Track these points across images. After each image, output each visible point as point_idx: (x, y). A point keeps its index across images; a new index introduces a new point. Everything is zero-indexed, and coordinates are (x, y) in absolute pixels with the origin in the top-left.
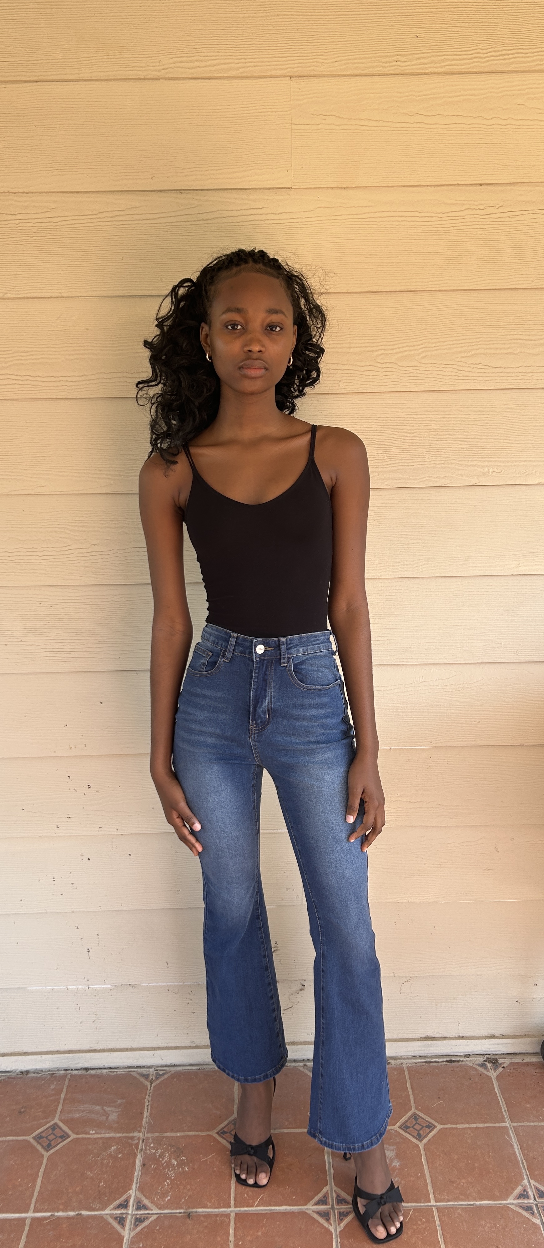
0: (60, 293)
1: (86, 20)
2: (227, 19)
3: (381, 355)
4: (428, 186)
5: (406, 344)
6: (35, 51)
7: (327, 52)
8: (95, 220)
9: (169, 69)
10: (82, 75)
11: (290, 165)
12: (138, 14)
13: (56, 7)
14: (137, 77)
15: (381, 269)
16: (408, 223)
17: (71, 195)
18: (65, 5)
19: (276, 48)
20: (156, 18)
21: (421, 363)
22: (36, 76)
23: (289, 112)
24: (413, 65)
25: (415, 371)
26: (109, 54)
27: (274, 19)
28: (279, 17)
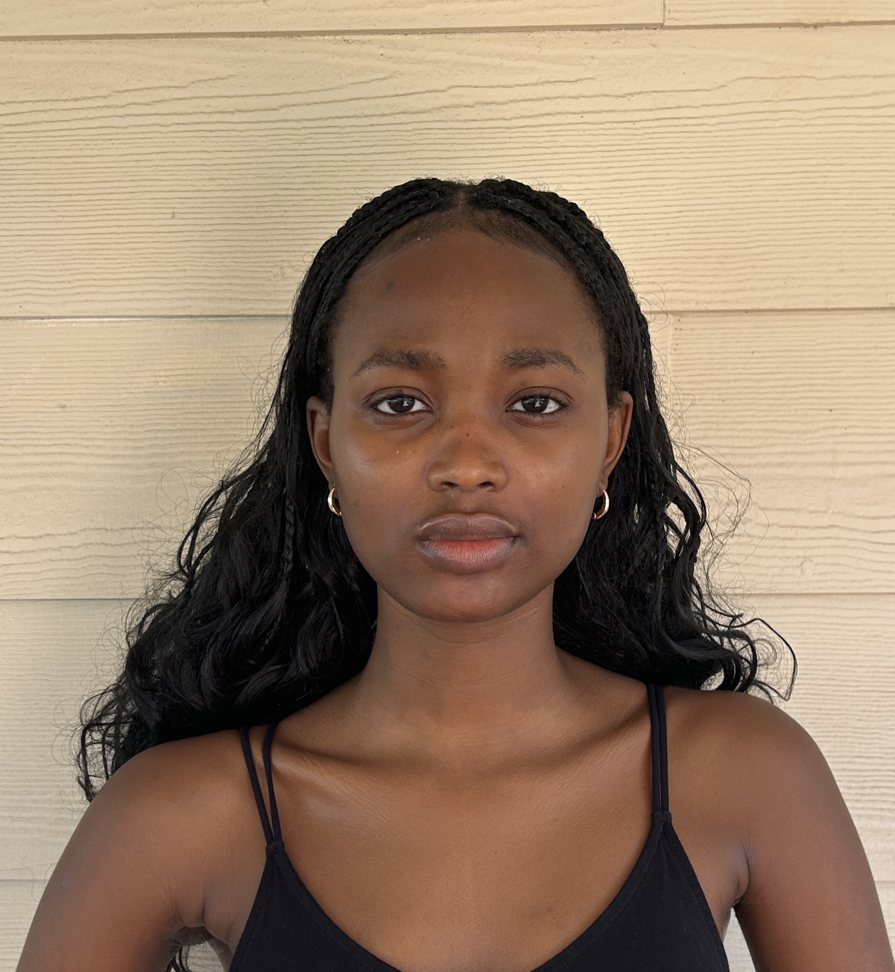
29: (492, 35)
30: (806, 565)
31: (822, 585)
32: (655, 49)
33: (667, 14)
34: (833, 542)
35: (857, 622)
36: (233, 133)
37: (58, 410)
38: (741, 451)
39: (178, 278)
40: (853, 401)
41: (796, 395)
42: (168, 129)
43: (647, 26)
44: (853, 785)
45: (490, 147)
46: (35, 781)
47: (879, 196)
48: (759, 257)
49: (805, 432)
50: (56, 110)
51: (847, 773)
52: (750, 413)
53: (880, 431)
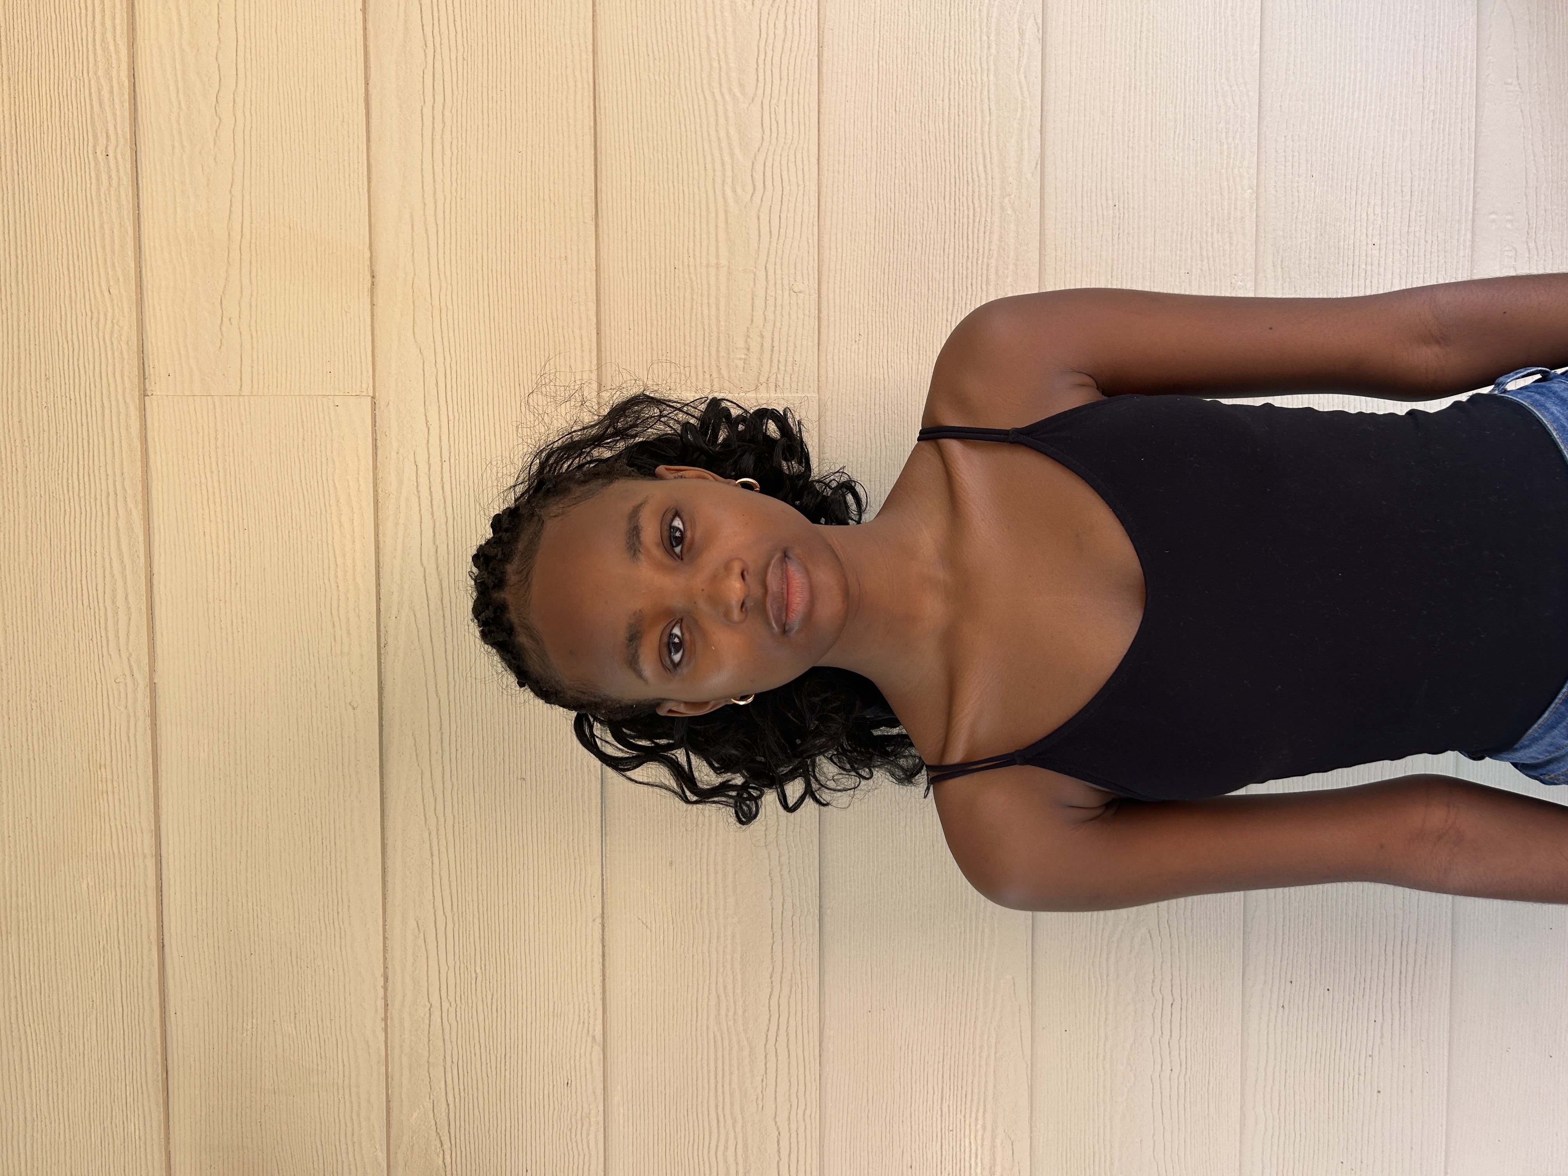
0: (594, 920)
1: (40, 836)
2: (29, 534)
3: (734, 191)
4: (367, 84)
5: (713, 133)
6: (101, 947)
7: (92, 312)
8: (442, 837)
9: (132, 663)
10: (147, 851)
11: (325, 400)
12: (24, 724)
13: (14, 899)
14: (149, 732)
15: (547, 190)
16: (447, 129)
17: (390, 885)
18: (11, 878)
19: (85, 427)
20: (31, 686)
21: (755, 94)
22: (150, 949)
23: (216, 399)
24: (115, 115)
25: (773, 109)
26: (105, 789)
27: (28, 429)
28: (24, 419)
29: (381, 531)
30: (796, 289)
31: (811, 277)
32: (391, 403)
33: (364, 394)
34: (778, 267)
35: (840, 250)
36: (459, 733)
37: (674, 867)
38: (707, 340)
39: (572, 775)
40: (668, 251)
41: (663, 296)
42: (455, 784)
43: (374, 409)
44: (966, 254)
45: (468, 534)
46: (957, 883)
47: (507, 228)
48: (555, 323)
49: (692, 289)
50: (440, 871)
51: (957, 260)
52: (677, 332)
53: (691, 230)
